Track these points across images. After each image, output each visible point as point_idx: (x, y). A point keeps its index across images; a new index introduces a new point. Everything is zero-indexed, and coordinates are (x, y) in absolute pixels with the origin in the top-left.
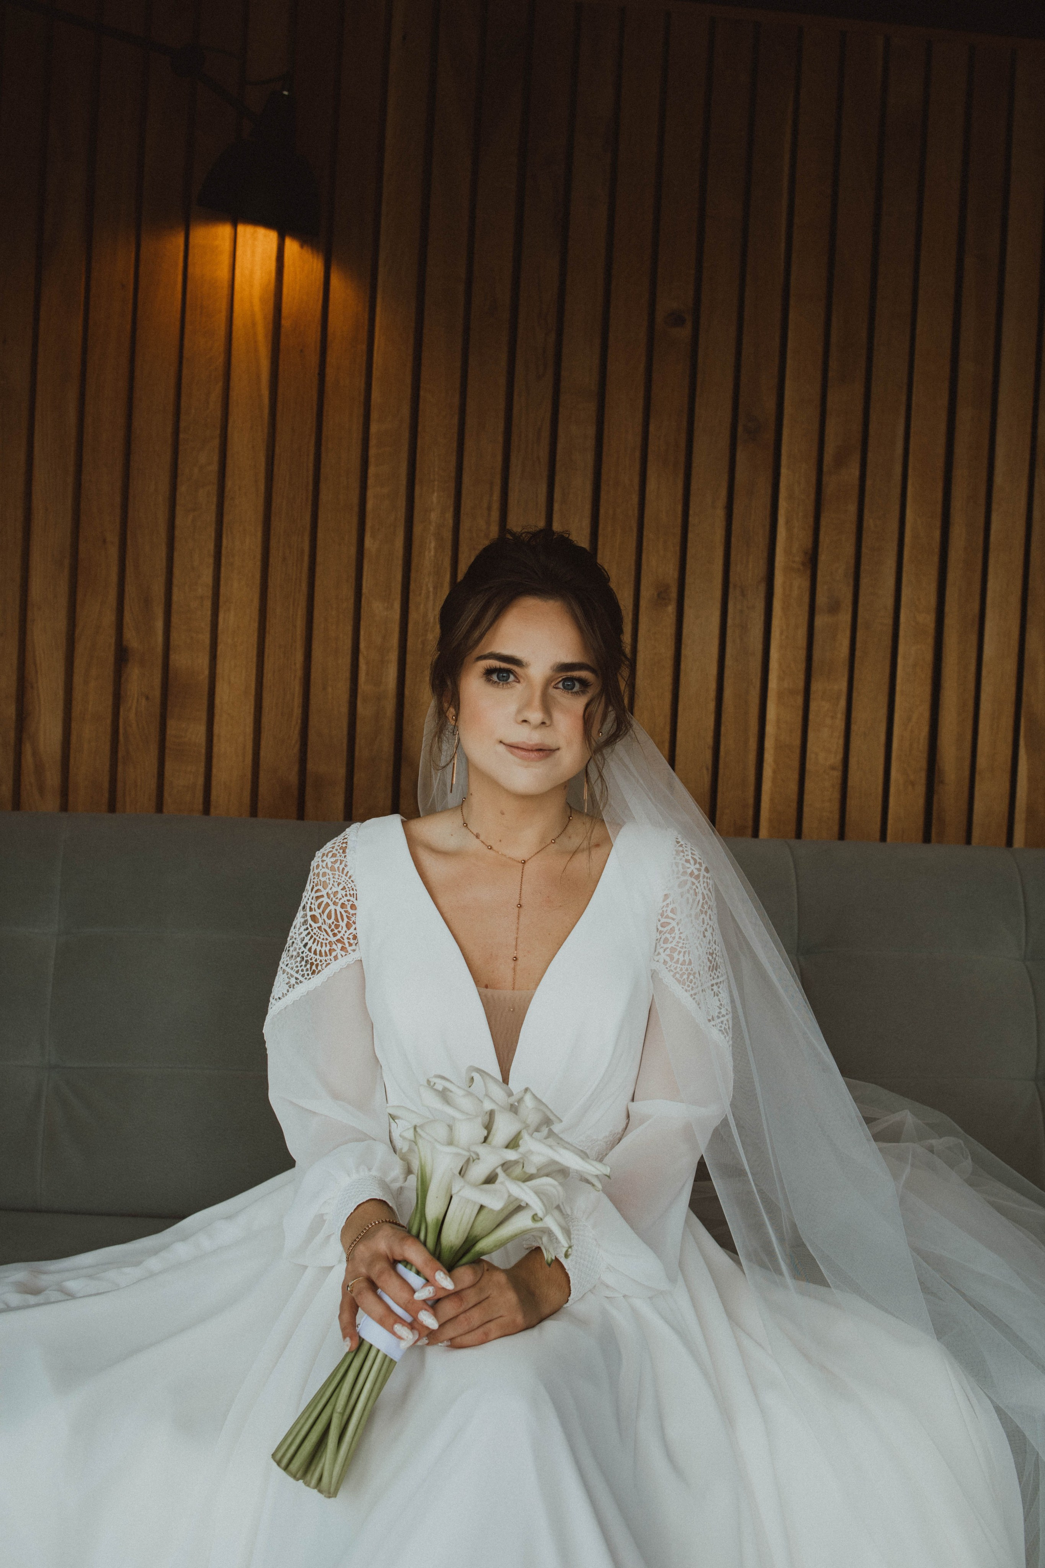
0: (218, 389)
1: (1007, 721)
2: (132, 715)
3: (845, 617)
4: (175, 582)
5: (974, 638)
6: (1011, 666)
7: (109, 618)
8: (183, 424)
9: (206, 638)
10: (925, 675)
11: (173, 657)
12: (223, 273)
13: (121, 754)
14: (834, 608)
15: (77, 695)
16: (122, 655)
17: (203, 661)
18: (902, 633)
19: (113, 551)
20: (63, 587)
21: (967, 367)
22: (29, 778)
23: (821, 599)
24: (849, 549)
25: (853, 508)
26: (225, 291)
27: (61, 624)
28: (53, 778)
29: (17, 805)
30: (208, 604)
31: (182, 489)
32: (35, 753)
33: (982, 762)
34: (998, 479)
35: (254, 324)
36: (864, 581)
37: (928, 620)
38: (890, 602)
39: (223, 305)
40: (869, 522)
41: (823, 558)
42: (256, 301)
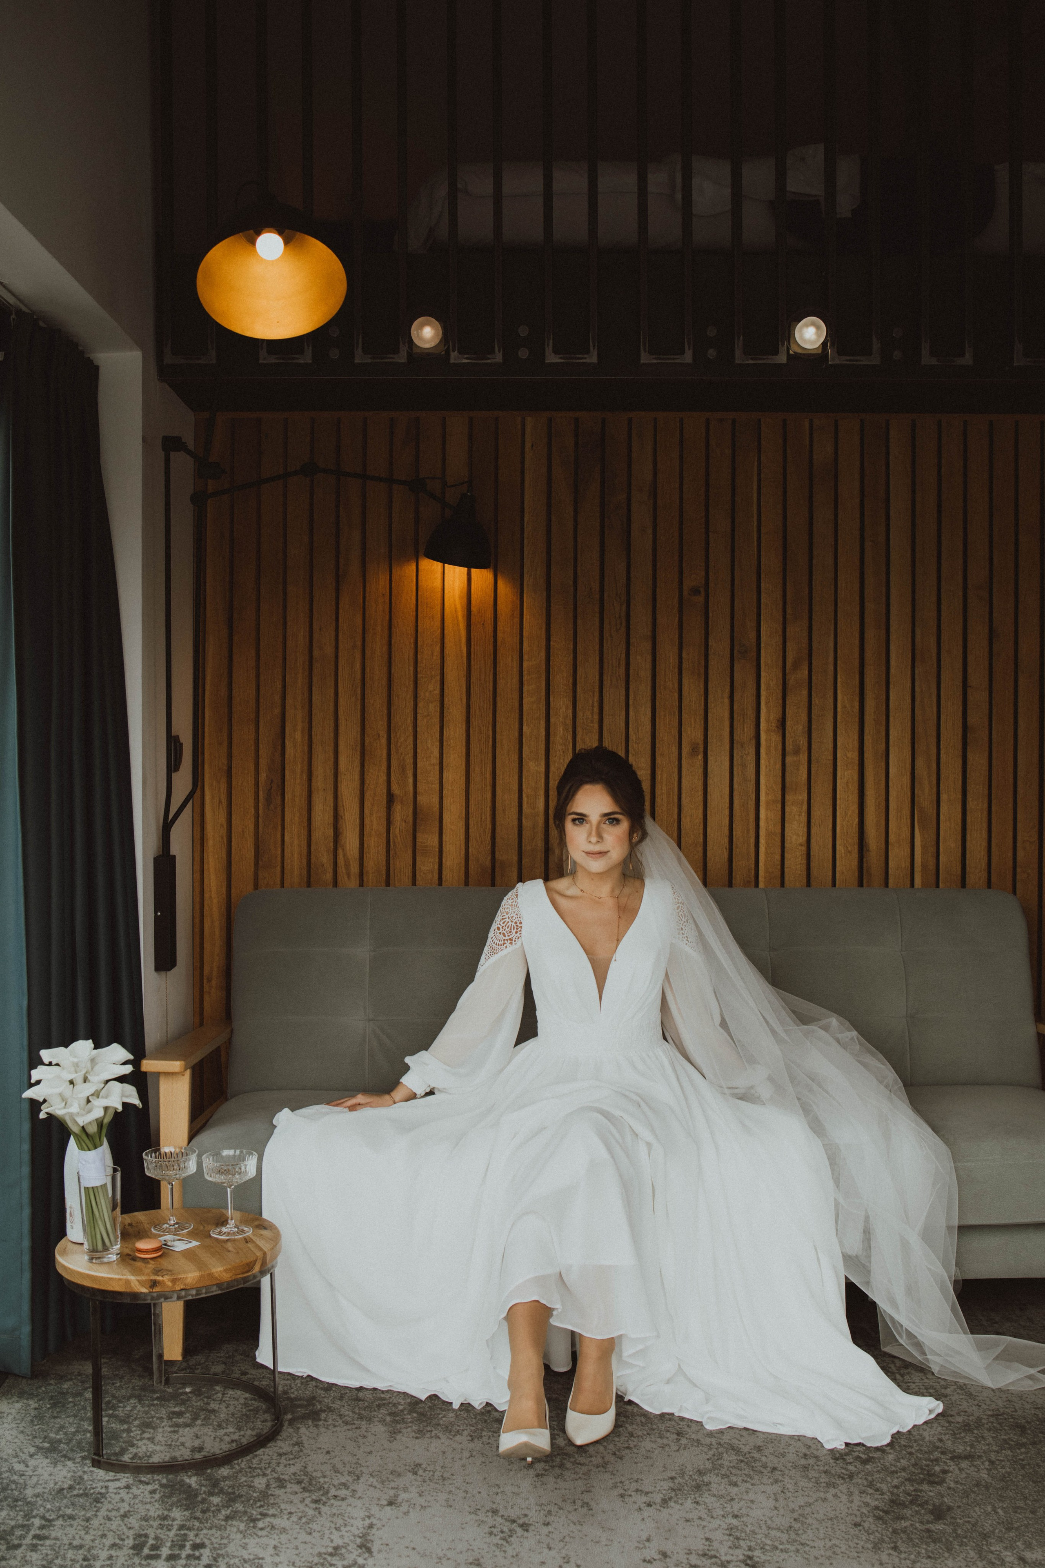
0: (438, 649)
1: (906, 812)
2: (398, 830)
3: (804, 757)
4: (418, 757)
5: (883, 764)
6: (907, 780)
7: (383, 778)
8: (419, 669)
9: (437, 786)
10: (854, 788)
11: (419, 798)
12: (438, 584)
13: (392, 852)
14: (797, 752)
15: (367, 821)
16: (391, 799)
17: (435, 799)
18: (838, 764)
19: (384, 741)
20: (357, 764)
21: (870, 606)
22: (341, 870)
23: (789, 747)
24: (804, 717)
25: (805, 692)
26: (440, 594)
27: (357, 783)
28: (355, 869)
29: (335, 884)
30: (437, 768)
31: (420, 705)
32: (345, 855)
33: (892, 838)
34: (893, 671)
35: (456, 611)
36: (814, 735)
37: (854, 755)
38: (831, 746)
39: (439, 601)
40: (815, 700)
41: (788, 723)
42: (457, 599)
